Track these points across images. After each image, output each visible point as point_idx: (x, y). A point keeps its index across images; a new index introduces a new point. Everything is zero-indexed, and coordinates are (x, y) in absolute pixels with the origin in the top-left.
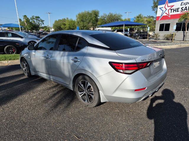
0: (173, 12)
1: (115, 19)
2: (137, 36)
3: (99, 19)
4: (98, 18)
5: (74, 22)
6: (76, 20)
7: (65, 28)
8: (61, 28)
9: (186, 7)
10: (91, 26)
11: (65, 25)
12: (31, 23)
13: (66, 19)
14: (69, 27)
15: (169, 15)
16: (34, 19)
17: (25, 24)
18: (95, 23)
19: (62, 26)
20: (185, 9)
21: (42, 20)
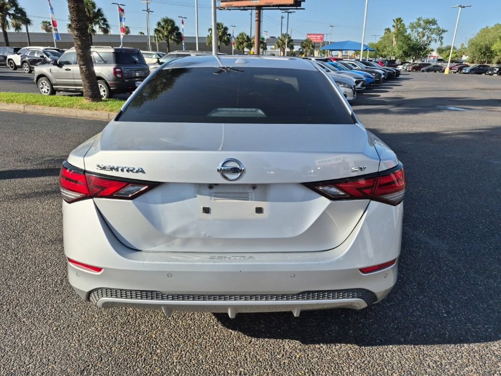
12: (407, 39)
16: (419, 26)
17: (392, 41)
21: (439, 31)
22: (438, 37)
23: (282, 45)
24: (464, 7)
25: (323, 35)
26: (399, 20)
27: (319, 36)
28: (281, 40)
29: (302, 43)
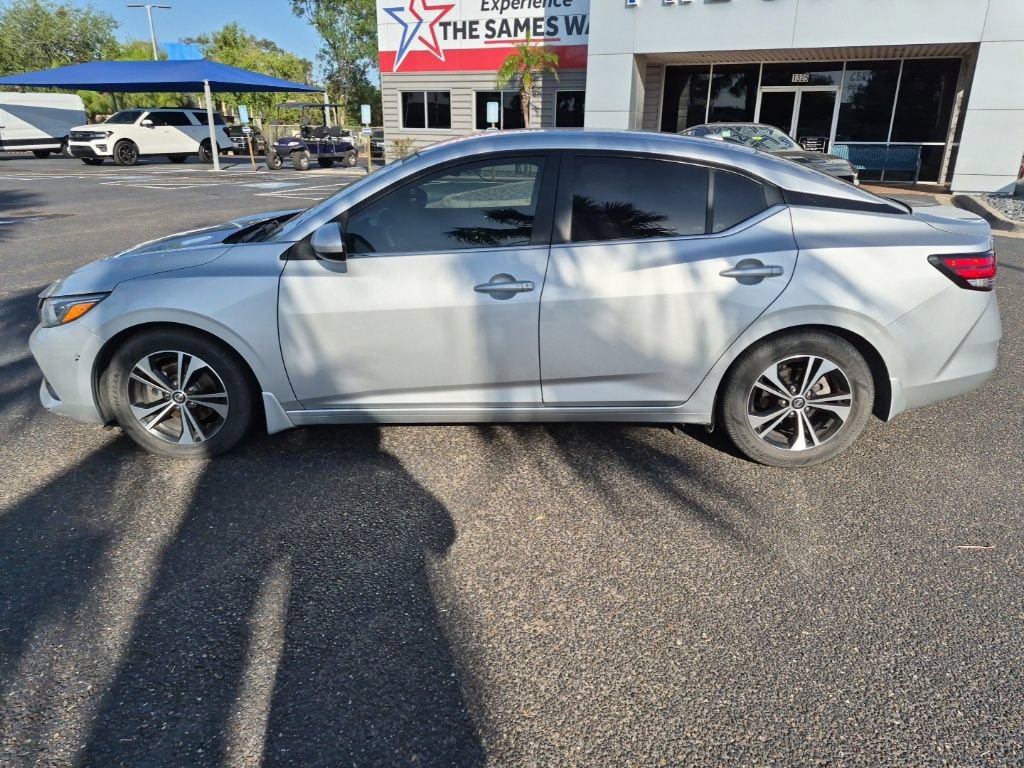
0: (455, 37)
2: (295, 150)
9: (505, 22)
15: (437, 50)
20: (501, 32)
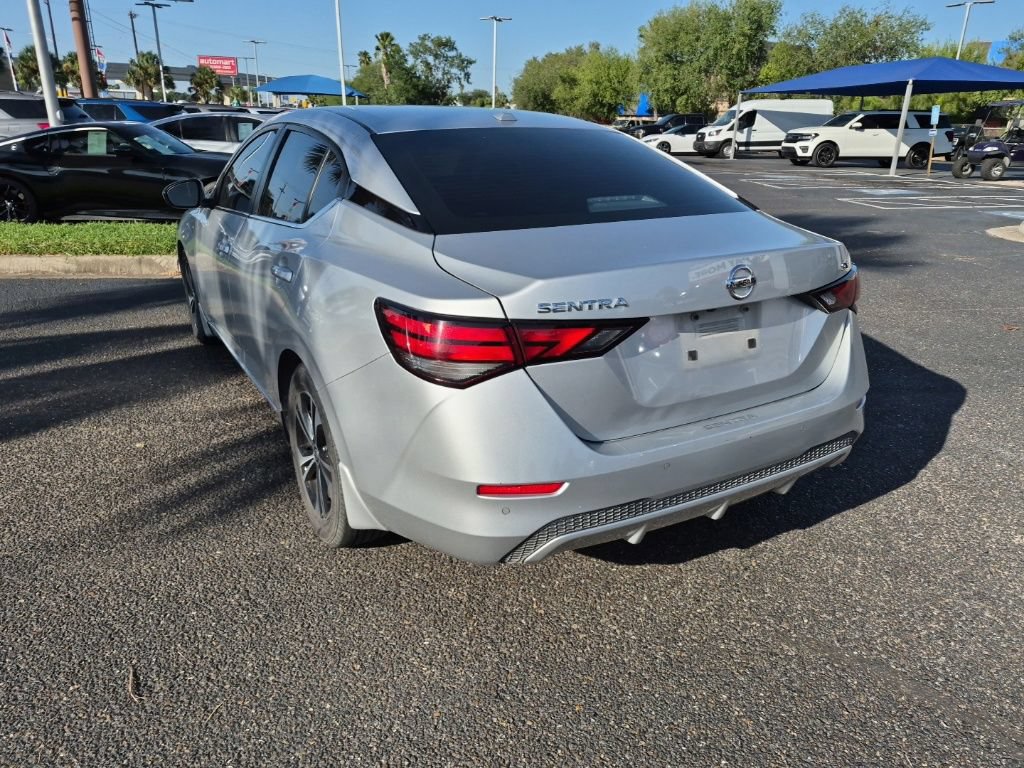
1: (875, 48)
2: (989, 156)
3: (772, 46)
4: (771, 39)
5: (624, 67)
6: (635, 56)
7: (572, 100)
8: (552, 103)
10: (720, 89)
11: (572, 82)
12: (409, 74)
13: (586, 48)
14: (595, 95)
16: (427, 50)
17: (382, 79)
18: (744, 73)
19: (558, 93)
21: (463, 61)
22: (463, 74)
23: (145, 80)
24: (500, 20)
25: (236, 60)
26: (385, 37)
27: (227, 63)
28: (141, 68)
29: (193, 75)
